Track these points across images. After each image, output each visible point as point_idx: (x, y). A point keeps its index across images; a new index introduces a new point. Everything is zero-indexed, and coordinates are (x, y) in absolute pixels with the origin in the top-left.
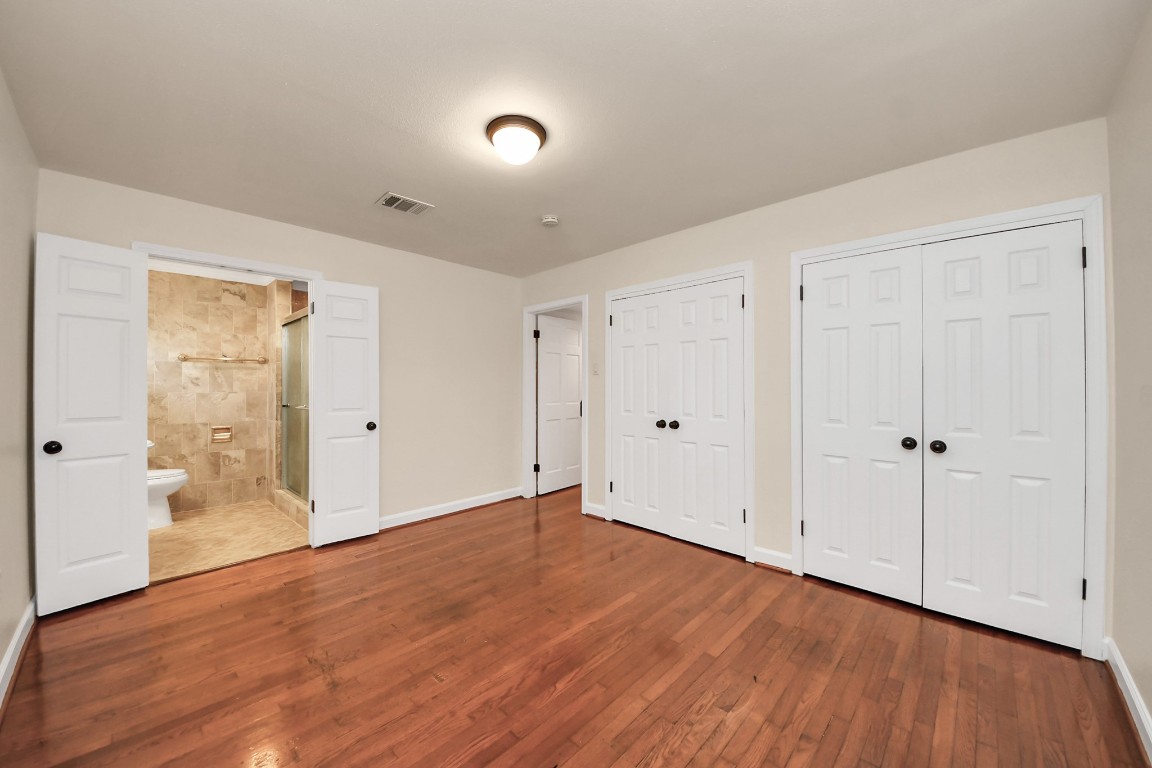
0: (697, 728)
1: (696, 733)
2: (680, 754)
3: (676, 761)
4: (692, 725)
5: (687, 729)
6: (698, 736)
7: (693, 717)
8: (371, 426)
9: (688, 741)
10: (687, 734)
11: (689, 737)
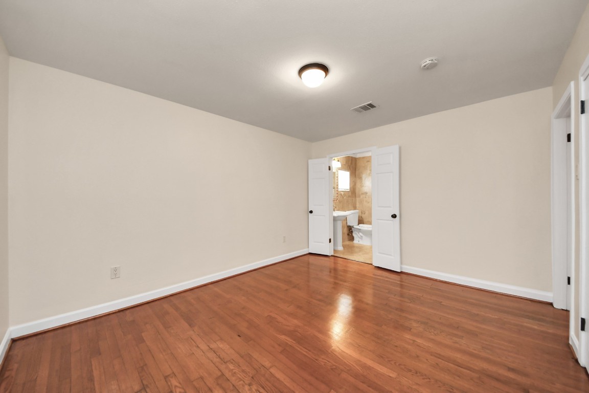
0: (247, 387)
1: (243, 386)
2: (233, 376)
3: (230, 374)
4: (250, 385)
5: (247, 382)
6: (241, 386)
7: (254, 388)
8: (394, 216)
9: (240, 381)
10: (244, 381)
11: (242, 382)
